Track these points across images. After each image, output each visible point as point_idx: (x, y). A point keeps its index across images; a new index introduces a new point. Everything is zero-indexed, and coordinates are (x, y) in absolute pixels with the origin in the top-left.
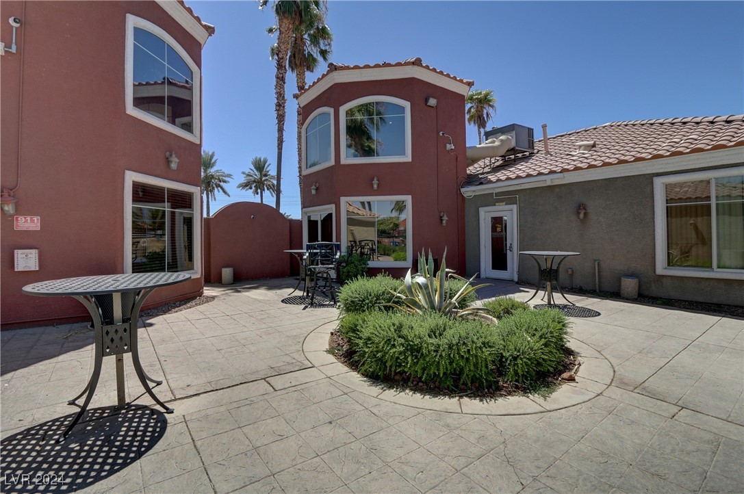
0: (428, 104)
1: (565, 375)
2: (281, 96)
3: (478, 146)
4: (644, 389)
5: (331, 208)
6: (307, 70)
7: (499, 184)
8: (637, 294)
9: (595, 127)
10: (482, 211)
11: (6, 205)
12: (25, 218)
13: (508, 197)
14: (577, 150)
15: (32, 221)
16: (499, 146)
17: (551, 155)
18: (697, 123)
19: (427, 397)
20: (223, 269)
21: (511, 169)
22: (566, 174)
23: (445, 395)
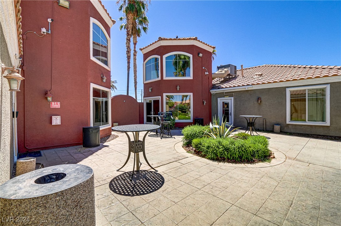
0: (199, 56)
1: (272, 156)
2: (128, 47)
3: (216, 73)
4: (297, 159)
5: (159, 98)
6: (138, 36)
7: (226, 89)
8: (280, 131)
9: (259, 66)
10: (219, 99)
11: (49, 98)
12: (54, 103)
13: (230, 94)
14: (255, 76)
15: (57, 104)
16: (224, 73)
17: (245, 78)
18: (299, 67)
19: (234, 164)
20: (114, 124)
21: (230, 83)
22: (253, 86)
23: (239, 163)
